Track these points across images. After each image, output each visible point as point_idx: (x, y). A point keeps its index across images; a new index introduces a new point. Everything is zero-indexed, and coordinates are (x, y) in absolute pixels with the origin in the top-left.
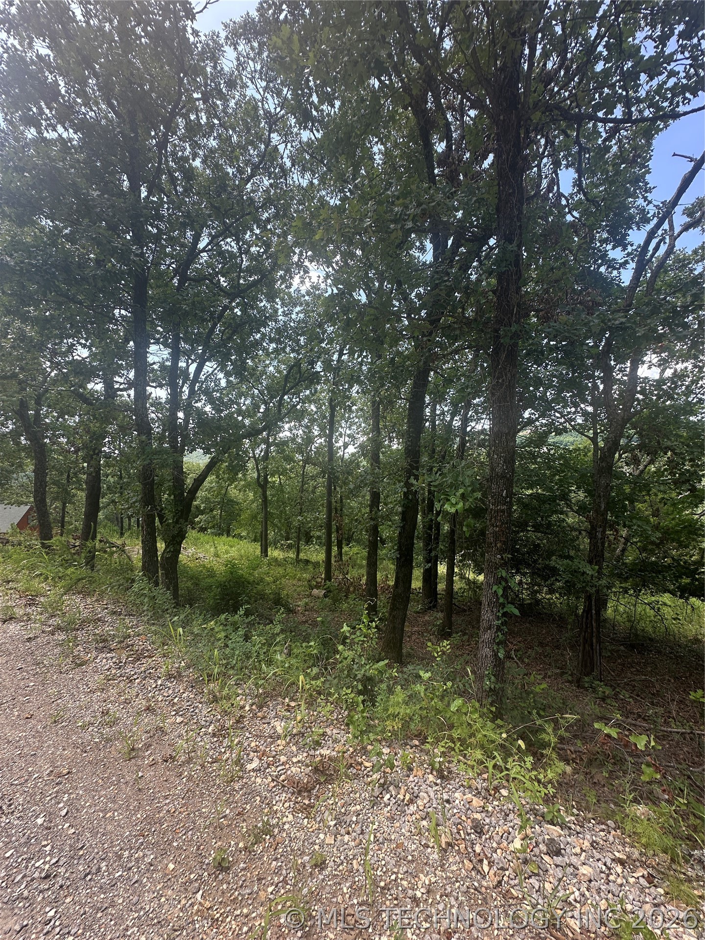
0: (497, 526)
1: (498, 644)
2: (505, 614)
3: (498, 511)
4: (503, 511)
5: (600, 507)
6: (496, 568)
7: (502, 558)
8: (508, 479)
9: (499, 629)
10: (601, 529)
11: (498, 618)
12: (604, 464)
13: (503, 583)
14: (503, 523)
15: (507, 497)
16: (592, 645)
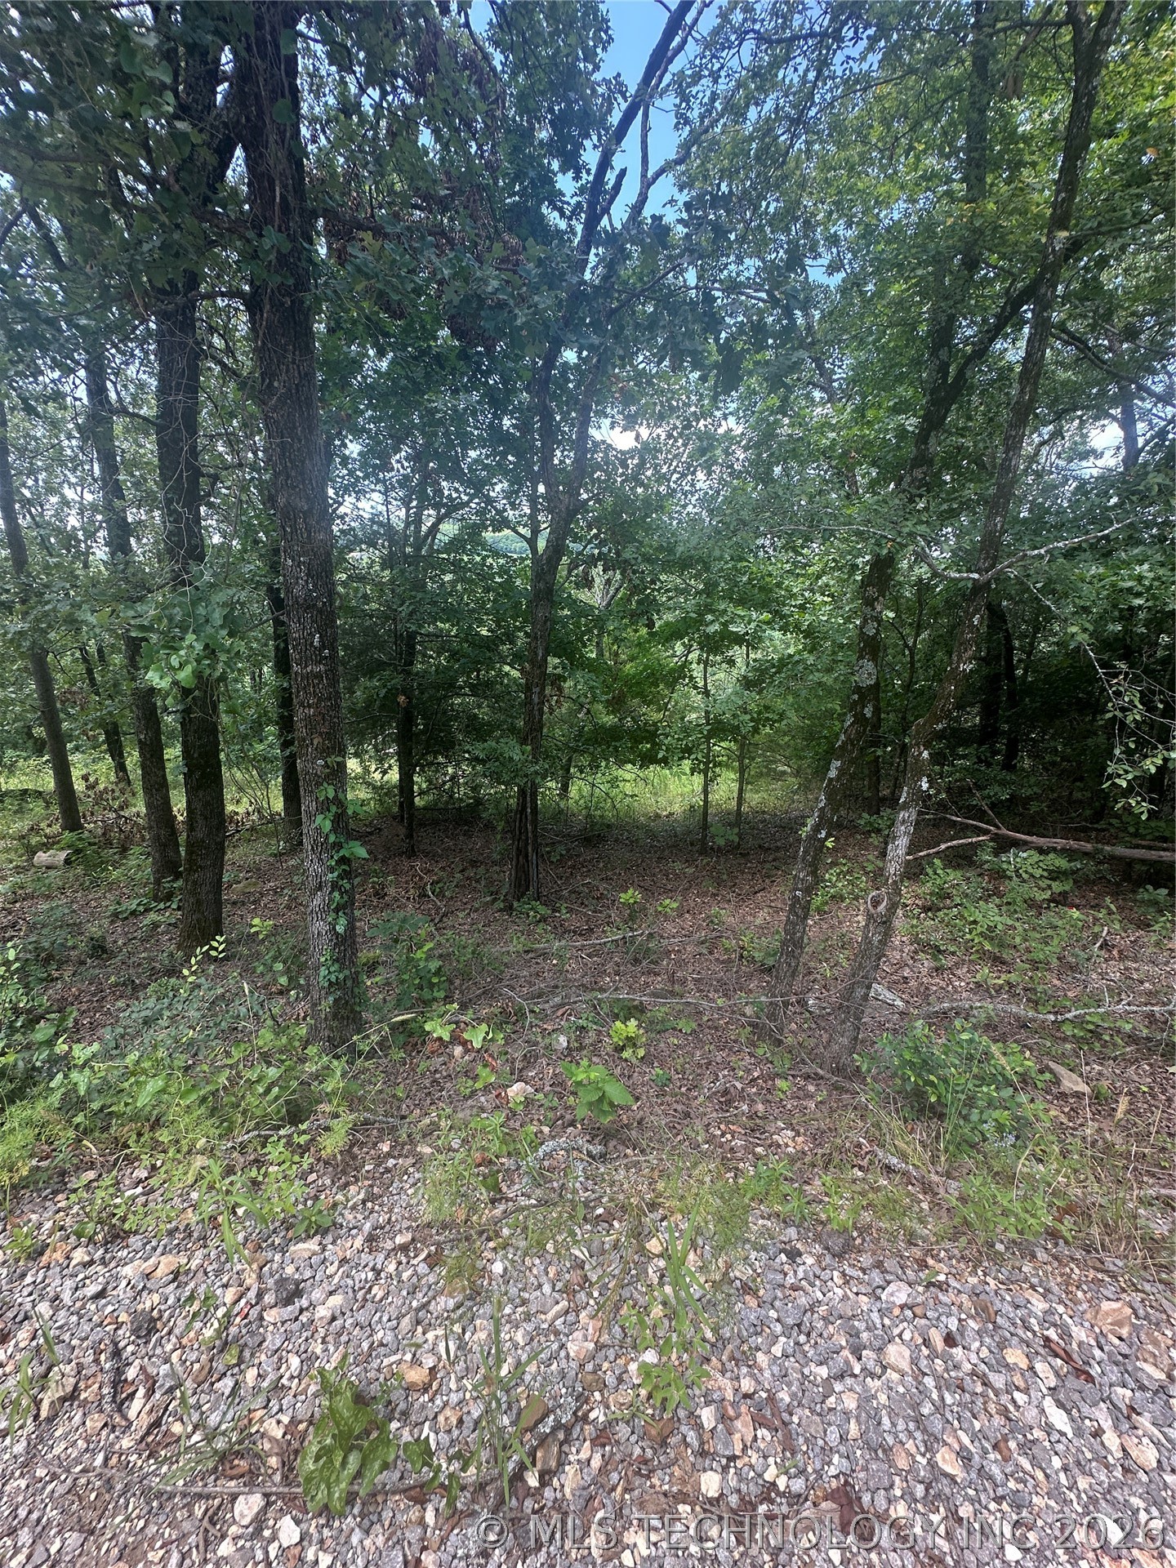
0: (309, 706)
1: (337, 911)
2: (343, 860)
3: (307, 676)
4: (318, 676)
5: (536, 654)
6: (318, 784)
7: (326, 766)
8: (320, 611)
9: (335, 886)
10: (537, 690)
11: (332, 869)
12: (541, 585)
13: (334, 809)
14: (320, 700)
15: (323, 647)
16: (527, 856)
